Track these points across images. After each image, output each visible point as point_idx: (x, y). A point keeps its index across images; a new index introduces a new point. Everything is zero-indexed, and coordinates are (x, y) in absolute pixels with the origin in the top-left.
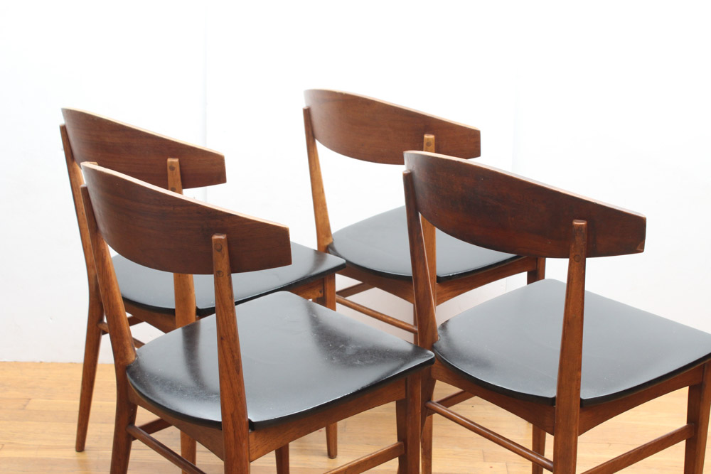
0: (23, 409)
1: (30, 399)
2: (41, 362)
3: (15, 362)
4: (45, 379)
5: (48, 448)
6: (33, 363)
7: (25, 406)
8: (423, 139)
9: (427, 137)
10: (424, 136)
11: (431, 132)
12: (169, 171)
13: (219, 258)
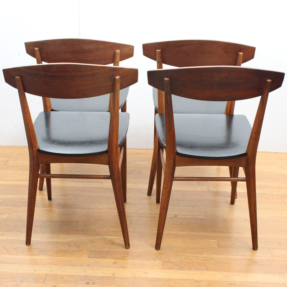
0: (6, 165)
1: (8, 161)
2: (11, 146)
4: (13, 153)
5: (17, 180)
8: (238, 54)
9: (241, 53)
10: (238, 53)
11: (241, 51)
12: (117, 55)
13: (118, 85)
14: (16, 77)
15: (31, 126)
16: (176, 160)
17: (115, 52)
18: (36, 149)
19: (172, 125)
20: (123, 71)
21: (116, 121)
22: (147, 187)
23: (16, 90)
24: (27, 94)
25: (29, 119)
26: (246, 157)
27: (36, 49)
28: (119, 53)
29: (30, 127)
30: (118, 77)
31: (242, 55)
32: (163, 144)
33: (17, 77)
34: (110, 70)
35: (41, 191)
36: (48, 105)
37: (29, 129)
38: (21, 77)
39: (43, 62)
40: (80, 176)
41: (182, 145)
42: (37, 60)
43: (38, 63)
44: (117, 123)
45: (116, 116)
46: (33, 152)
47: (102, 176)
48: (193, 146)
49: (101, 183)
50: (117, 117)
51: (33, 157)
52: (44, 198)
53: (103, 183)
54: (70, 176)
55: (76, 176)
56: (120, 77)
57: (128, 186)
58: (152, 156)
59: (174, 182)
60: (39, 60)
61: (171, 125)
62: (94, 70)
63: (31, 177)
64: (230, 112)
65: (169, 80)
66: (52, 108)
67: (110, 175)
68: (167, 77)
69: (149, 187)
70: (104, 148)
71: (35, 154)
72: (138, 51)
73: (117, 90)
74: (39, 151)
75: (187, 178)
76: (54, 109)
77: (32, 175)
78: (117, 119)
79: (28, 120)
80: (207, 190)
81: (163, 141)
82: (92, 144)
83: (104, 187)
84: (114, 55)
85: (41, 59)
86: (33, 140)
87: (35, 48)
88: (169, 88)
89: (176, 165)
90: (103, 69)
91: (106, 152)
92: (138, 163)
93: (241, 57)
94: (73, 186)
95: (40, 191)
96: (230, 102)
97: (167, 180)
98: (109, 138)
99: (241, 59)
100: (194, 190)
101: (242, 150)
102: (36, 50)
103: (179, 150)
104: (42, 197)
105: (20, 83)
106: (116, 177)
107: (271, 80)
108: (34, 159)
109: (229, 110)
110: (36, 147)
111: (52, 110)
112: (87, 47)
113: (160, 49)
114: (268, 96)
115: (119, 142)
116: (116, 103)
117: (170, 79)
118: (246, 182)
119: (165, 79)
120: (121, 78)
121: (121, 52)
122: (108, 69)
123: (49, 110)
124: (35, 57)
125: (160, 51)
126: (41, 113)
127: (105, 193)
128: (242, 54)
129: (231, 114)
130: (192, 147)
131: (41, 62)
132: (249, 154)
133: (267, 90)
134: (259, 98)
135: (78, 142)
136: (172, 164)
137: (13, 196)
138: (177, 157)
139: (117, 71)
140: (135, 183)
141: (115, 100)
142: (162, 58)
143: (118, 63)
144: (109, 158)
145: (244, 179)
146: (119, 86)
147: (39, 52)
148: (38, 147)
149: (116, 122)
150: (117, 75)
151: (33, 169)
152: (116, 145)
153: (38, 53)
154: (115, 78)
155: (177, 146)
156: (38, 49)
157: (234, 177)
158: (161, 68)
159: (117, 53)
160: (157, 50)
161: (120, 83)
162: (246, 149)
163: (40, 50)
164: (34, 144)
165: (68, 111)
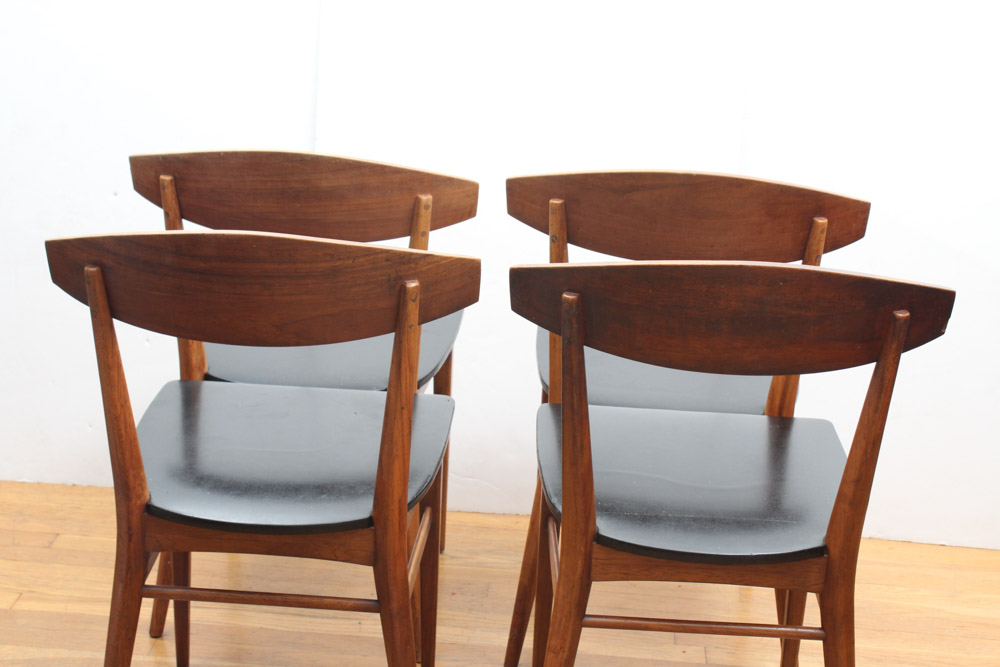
0: (49, 547)
1: (58, 534)
2: (74, 485)
3: (39, 483)
4: (79, 508)
5: (82, 600)
6: (63, 486)
7: (51, 543)
8: (811, 225)
9: (822, 221)
10: (813, 221)
11: (821, 213)
12: (423, 211)
13: (413, 310)
14: (86, 268)
15: (126, 427)
16: (593, 561)
17: (417, 201)
18: (138, 502)
19: (582, 446)
20: (430, 264)
21: (402, 424)
22: (503, 640)
23: (84, 311)
24: (119, 325)
25: (122, 406)
26: (822, 561)
27: (163, 180)
28: (430, 203)
29: (123, 432)
30: (412, 284)
31: (826, 226)
32: (553, 505)
33: (90, 269)
34: (387, 260)
35: (158, 641)
36: (195, 359)
37: (120, 436)
38: (104, 271)
39: (184, 222)
40: (278, 598)
41: (615, 511)
42: (167, 215)
43: (168, 227)
44: (406, 431)
45: (402, 408)
46: (129, 512)
47: (352, 602)
48: (650, 517)
49: (357, 622)
50: (405, 411)
51: (129, 528)
52: (166, 663)
53: (362, 622)
54: (245, 596)
55: (264, 596)
56: (420, 283)
57: (443, 633)
58: (524, 539)
59: (584, 630)
60: (171, 214)
61: (579, 444)
62: (340, 259)
63: (120, 593)
64: (781, 408)
65: (579, 299)
66: (206, 370)
67: (376, 598)
68: (570, 290)
69: (510, 640)
70: (360, 509)
71: (135, 520)
72: (493, 201)
73: (410, 327)
74: (150, 509)
75: (629, 621)
76: (213, 373)
77: (120, 589)
78: (405, 416)
79: (119, 408)
80: (703, 661)
81: (556, 495)
82: (323, 493)
83: (367, 635)
84: (413, 210)
85: (177, 212)
86: (131, 472)
87: (162, 177)
88: (575, 326)
89: (592, 575)
90: (366, 255)
91: (368, 523)
92: (482, 558)
93: (822, 232)
94: (264, 626)
95: (154, 640)
96: (781, 378)
97: (563, 623)
98: (378, 477)
99: (820, 238)
100: (659, 658)
101: (811, 537)
102: (166, 184)
103: (606, 528)
104: (159, 658)
105: (99, 288)
106: (395, 605)
107: (908, 314)
108: (130, 537)
109: (777, 402)
110: (139, 497)
111: (208, 377)
112: (326, 182)
113: (559, 197)
114: (897, 363)
115: (411, 494)
116: (404, 366)
117: (582, 300)
118: (821, 642)
119: (565, 296)
120: (424, 287)
121: (435, 202)
122: (384, 255)
123: (198, 376)
124: (159, 204)
125: (561, 205)
126: (168, 386)
127: (365, 656)
128: (824, 224)
129: (784, 415)
130: (647, 516)
131: (177, 222)
132: (835, 552)
133: (894, 346)
134: (870, 368)
135: (279, 485)
136: (579, 570)
137: (64, 653)
138: (597, 549)
139: (413, 265)
140: (466, 628)
141: (403, 358)
142: (567, 226)
143: (425, 235)
144: (375, 543)
145: (817, 631)
146: (417, 312)
147: (174, 188)
148: (148, 497)
149: (403, 430)
150: (412, 277)
151: (125, 567)
152: (400, 501)
153: (169, 193)
154: (403, 288)
155: (597, 513)
156: (171, 181)
157: (789, 624)
158: (561, 262)
159: (423, 203)
160: (551, 201)
161: (420, 301)
162: (824, 534)
163: (179, 184)
164: (134, 488)
165: (259, 383)
